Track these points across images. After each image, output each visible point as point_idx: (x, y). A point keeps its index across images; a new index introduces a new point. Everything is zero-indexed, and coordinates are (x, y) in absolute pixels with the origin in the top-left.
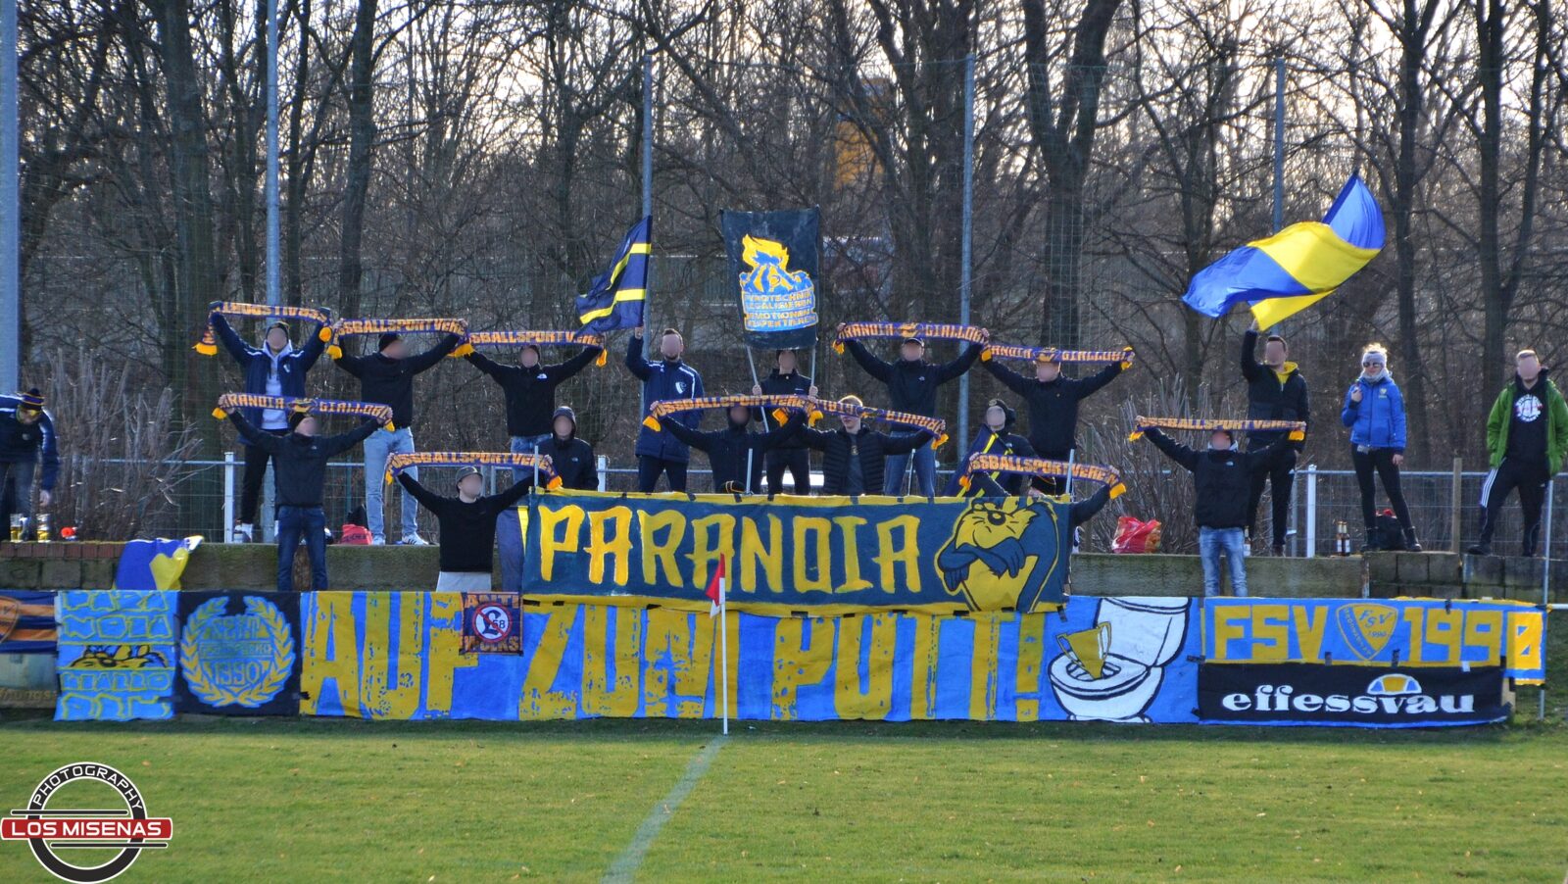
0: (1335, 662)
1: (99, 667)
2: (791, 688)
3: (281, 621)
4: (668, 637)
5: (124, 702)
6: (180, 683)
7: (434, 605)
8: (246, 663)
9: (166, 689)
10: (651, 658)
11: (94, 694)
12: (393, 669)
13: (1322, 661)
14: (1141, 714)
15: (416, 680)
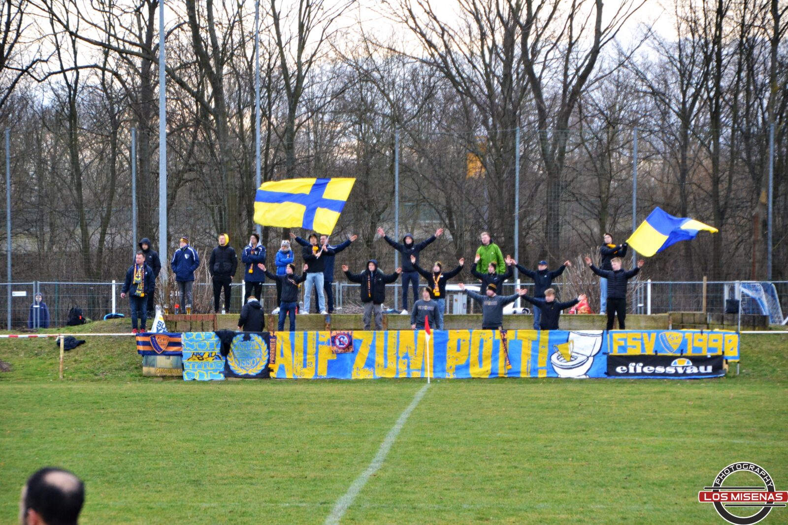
0: (659, 354)
1: (197, 360)
2: (454, 367)
3: (264, 343)
4: (407, 347)
5: (207, 373)
6: (227, 366)
7: (320, 336)
8: (251, 358)
9: (222, 369)
10: (401, 355)
11: (195, 371)
12: (305, 360)
13: (654, 354)
14: (585, 374)
15: (314, 364)
